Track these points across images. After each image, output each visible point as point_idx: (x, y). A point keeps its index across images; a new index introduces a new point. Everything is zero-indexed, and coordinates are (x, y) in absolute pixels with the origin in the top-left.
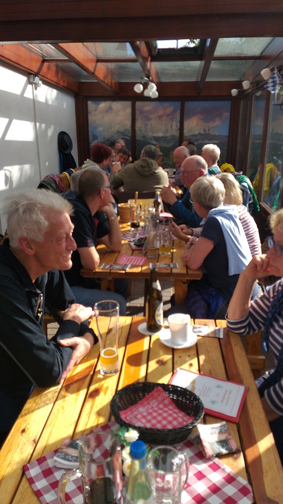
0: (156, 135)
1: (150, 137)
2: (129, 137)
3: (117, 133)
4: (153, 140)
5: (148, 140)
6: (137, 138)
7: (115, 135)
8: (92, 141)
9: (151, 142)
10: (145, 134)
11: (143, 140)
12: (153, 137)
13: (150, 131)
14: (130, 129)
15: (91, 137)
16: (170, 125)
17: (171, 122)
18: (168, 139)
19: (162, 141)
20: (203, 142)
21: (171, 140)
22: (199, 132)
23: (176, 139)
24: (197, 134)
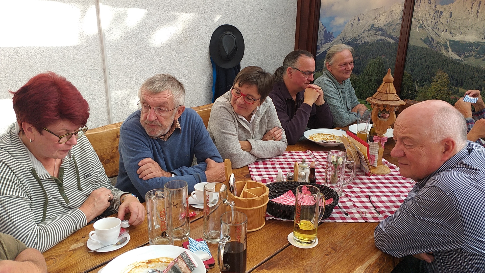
0: (458, 38)
1: (443, 42)
2: (394, 39)
3: (371, 29)
4: (450, 50)
5: (438, 48)
6: (411, 43)
7: (365, 34)
8: (321, 44)
9: (444, 52)
10: (433, 34)
11: (426, 46)
12: (450, 41)
13: (446, 28)
14: (400, 21)
15: (322, 36)
19: (474, 53)
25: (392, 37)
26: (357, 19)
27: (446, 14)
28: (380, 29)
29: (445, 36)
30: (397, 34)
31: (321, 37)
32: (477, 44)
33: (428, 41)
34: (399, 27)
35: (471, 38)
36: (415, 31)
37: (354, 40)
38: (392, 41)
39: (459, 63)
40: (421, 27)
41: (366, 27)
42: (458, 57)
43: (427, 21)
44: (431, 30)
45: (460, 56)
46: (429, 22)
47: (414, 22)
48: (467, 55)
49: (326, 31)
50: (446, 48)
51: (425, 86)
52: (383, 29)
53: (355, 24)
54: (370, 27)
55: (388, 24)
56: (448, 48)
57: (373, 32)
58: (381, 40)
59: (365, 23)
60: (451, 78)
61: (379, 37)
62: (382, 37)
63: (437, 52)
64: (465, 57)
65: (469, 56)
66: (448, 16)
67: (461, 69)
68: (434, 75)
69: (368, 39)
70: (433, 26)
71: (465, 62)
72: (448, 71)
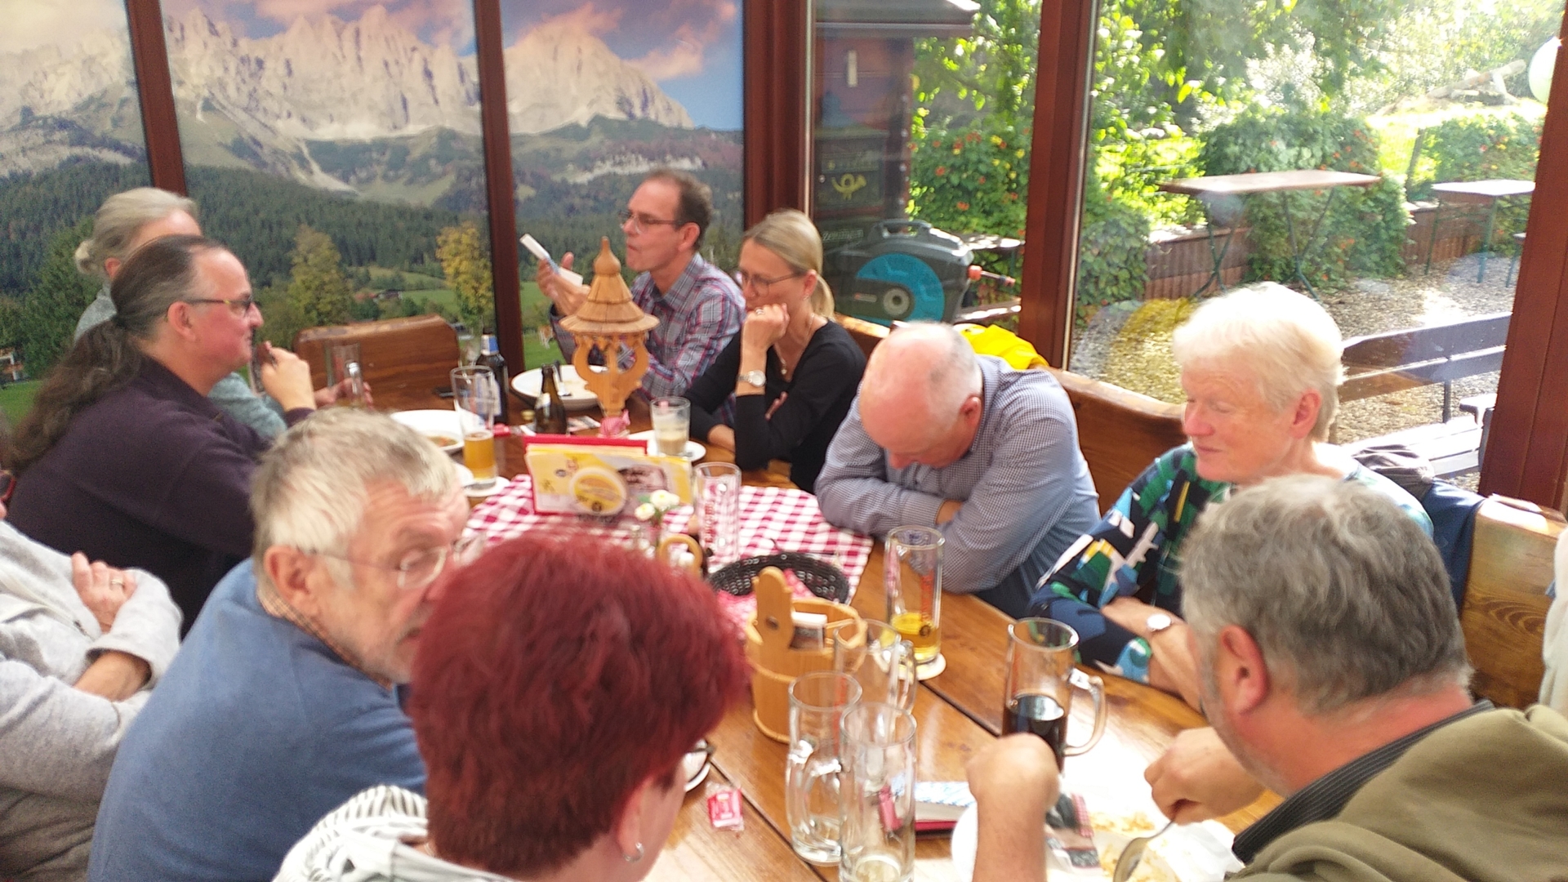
0: (327, 132)
1: (289, 148)
2: (127, 152)
3: (24, 126)
4: (315, 167)
5: (280, 167)
6: (192, 158)
9: (301, 176)
10: (252, 128)
11: (244, 164)
12: (308, 142)
13: (287, 106)
14: (130, 93)
16: (417, 67)
17: (424, 49)
18: (416, 154)
19: (379, 170)
20: (619, 170)
21: (433, 162)
22: (597, 109)
23: (465, 155)
24: (584, 123)
25: (117, 147)
27: (274, 67)
28: (62, 124)
29: (290, 131)
30: (133, 133)
32: (381, 145)
33: (243, 147)
34: (133, 111)
35: (362, 129)
36: (191, 119)
38: (122, 160)
39: (349, 203)
40: (208, 107)
42: (343, 187)
43: (223, 87)
44: (243, 116)
45: (348, 183)
46: (232, 90)
47: (179, 94)
48: (363, 175)
50: (303, 164)
51: (275, 281)
52: (72, 123)
54: (17, 119)
55: (86, 104)
56: (308, 162)
57: (36, 137)
58: (78, 159)
60: (342, 245)
61: (66, 152)
62: (77, 151)
63: (281, 177)
64: (360, 182)
65: (368, 180)
66: (282, 71)
67: (359, 213)
68: (291, 245)
69: (24, 163)
70: (244, 101)
71: (363, 196)
72: (326, 228)
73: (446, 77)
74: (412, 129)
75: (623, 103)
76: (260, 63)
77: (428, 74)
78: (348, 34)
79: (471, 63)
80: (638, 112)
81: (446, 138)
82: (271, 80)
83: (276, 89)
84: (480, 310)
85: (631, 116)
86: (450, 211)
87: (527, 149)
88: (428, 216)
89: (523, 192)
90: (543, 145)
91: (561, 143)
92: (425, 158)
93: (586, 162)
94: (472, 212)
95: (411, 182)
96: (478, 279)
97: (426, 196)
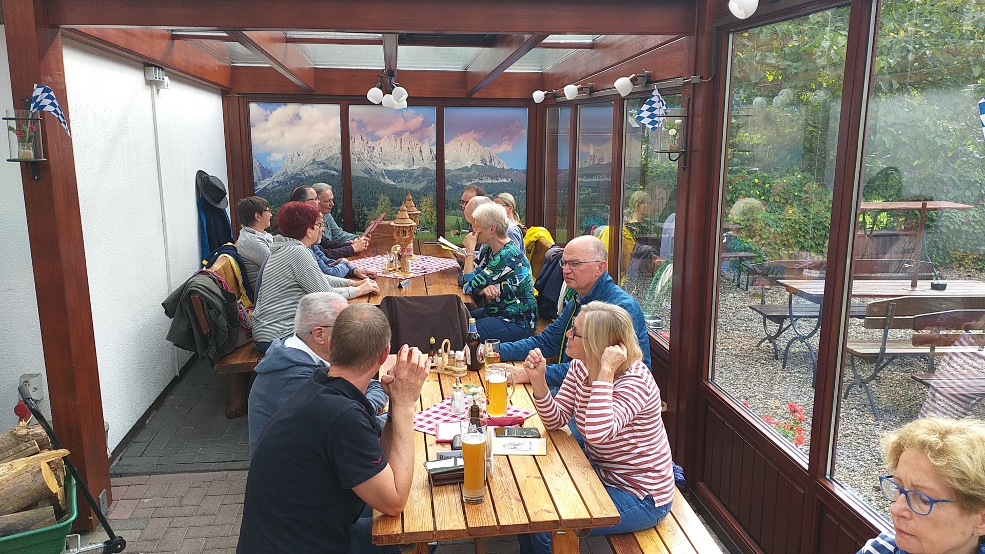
0: (390, 167)
1: (380, 172)
2: (337, 171)
3: (313, 163)
4: (386, 177)
5: (376, 177)
6: (353, 173)
7: (308, 168)
8: (259, 180)
9: (382, 179)
10: (370, 166)
11: (367, 176)
12: (385, 170)
13: (380, 160)
14: (340, 156)
15: (259, 173)
16: (418, 149)
17: (420, 144)
18: (416, 175)
19: (404, 179)
20: (480, 181)
21: (420, 177)
22: (473, 162)
23: (430, 175)
24: (469, 167)
25: (335, 170)
26: (296, 154)
27: (377, 149)
28: (322, 163)
29: (380, 166)
30: (339, 166)
31: (257, 174)
32: (405, 171)
33: (366, 171)
34: (340, 160)
35: (400, 167)
36: (354, 162)
37: (297, 174)
38: (336, 173)
39: (395, 188)
40: (359, 160)
41: (307, 161)
42: (394, 183)
43: (363, 154)
44: (368, 162)
45: (395, 182)
46: (365, 156)
47: (352, 156)
48: (400, 180)
49: (262, 167)
50: (383, 176)
51: (373, 209)
52: (325, 163)
53: (295, 159)
54: (311, 162)
55: (329, 158)
57: (316, 166)
58: (325, 173)
59: (306, 157)
60: (392, 201)
61: (322, 171)
62: (325, 170)
63: (376, 180)
64: (399, 182)
65: (401, 182)
66: (379, 150)
67: (398, 191)
68: (378, 199)
69: (312, 173)
70: (368, 158)
71: (399, 187)
72: (388, 195)
73: (426, 152)
74: (415, 167)
75: (483, 160)
76: (374, 148)
77: (421, 151)
78: (398, 140)
79: (434, 148)
80: (488, 164)
81: (425, 170)
82: (376, 153)
83: (377, 155)
84: (432, 223)
85: (486, 164)
86: (425, 192)
87: (449, 174)
88: (418, 193)
89: (448, 187)
90: (455, 173)
91: (461, 172)
92: (418, 176)
93: (469, 179)
94: (432, 193)
95: (414, 183)
96: (432, 213)
97: (418, 187)
